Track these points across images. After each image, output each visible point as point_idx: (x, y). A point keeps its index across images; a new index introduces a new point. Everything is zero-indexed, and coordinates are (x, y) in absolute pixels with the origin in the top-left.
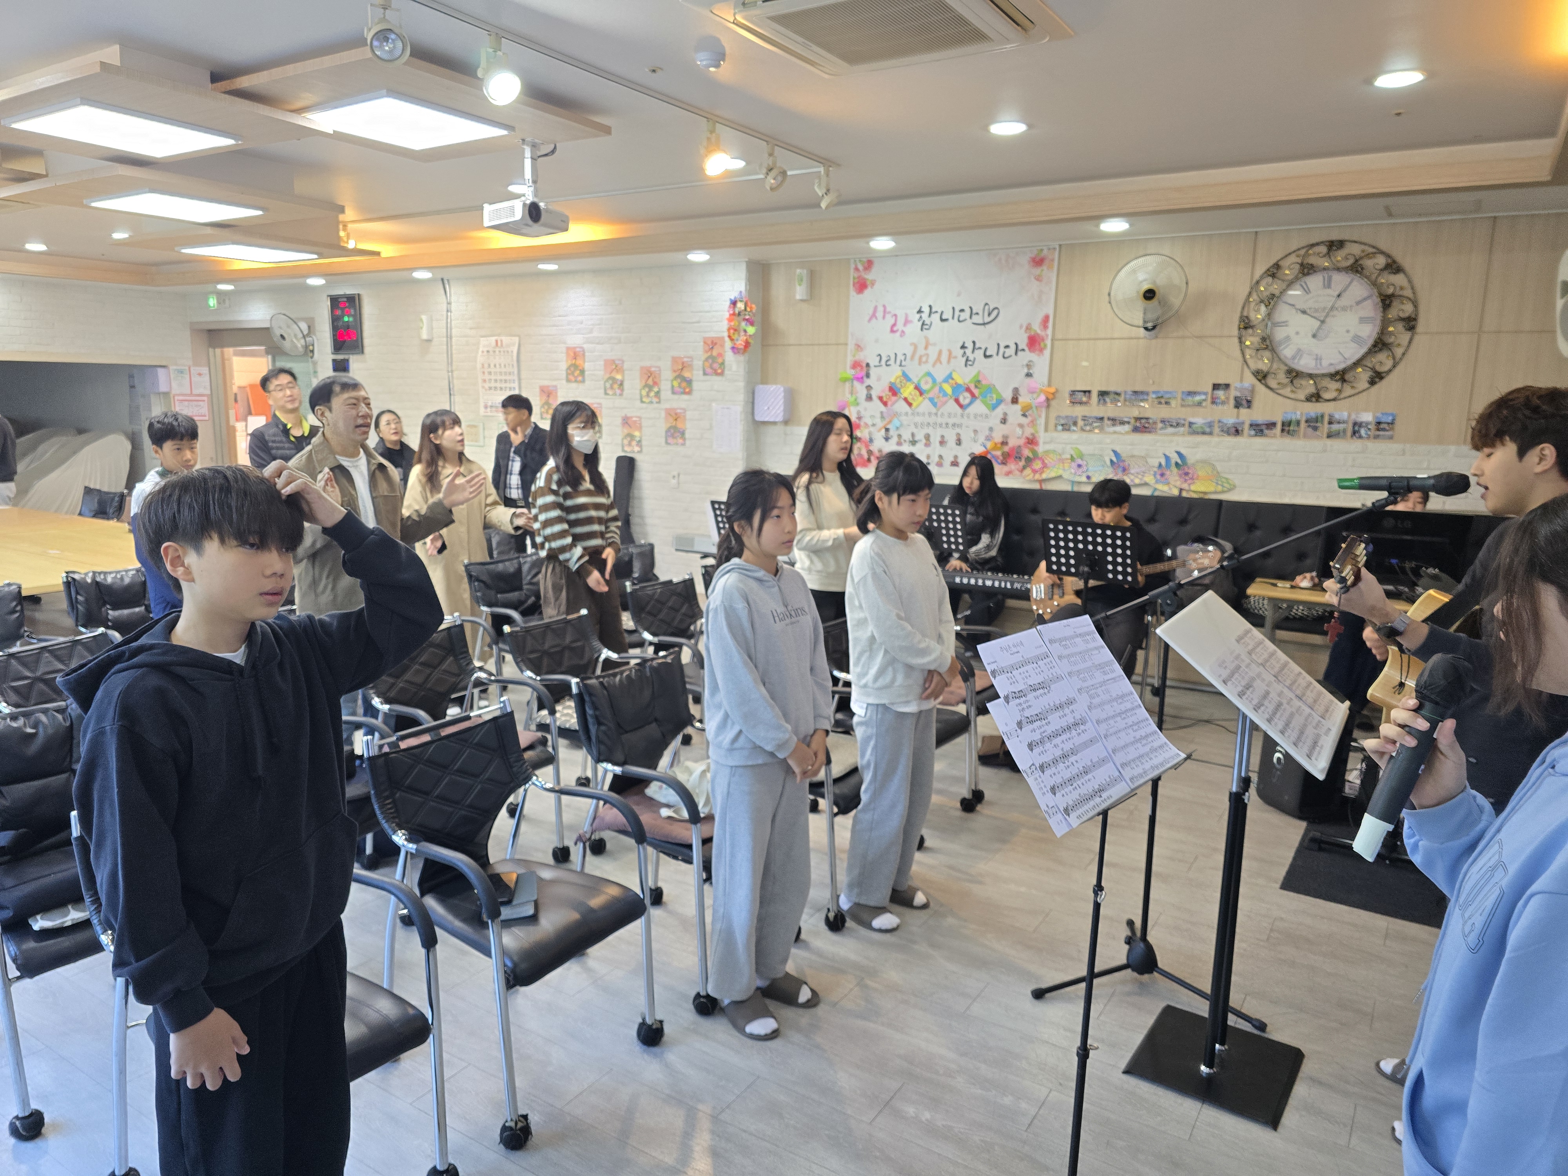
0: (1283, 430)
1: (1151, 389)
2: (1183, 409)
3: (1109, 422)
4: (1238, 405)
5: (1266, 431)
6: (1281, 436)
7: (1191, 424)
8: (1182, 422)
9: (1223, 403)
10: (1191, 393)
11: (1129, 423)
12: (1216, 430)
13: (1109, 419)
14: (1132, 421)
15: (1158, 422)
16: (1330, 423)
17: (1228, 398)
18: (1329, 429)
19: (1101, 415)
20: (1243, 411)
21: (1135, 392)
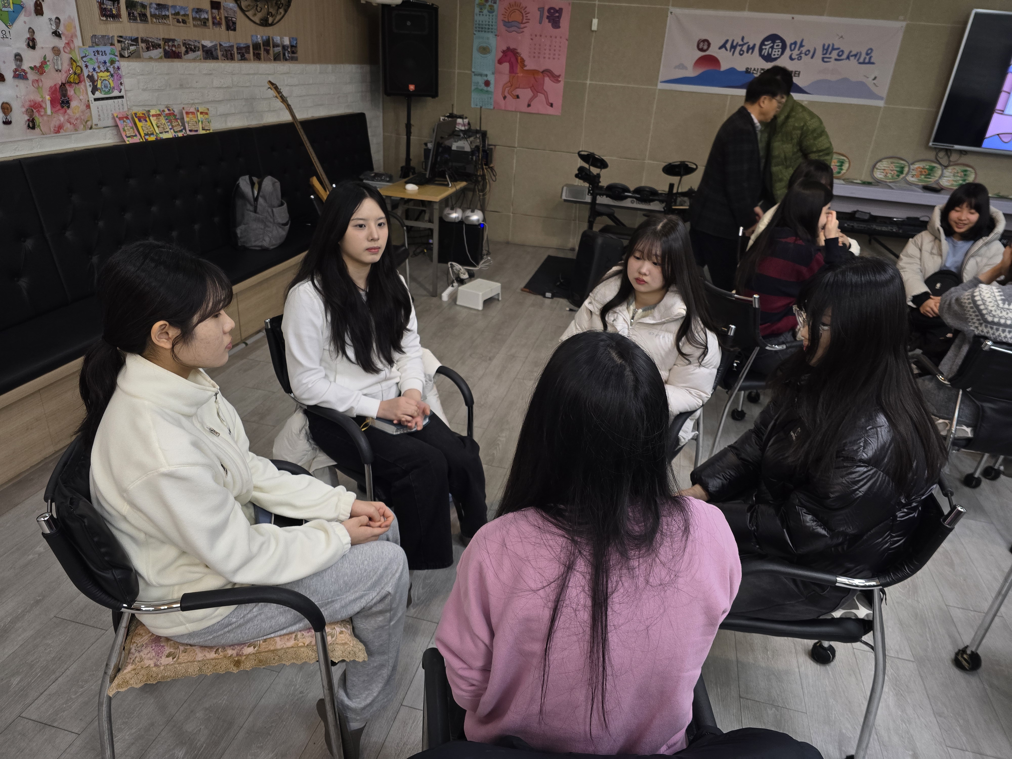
0: (254, 53)
1: (170, 3)
2: (195, 29)
3: (144, 45)
4: (228, 28)
5: (246, 56)
6: (254, 60)
7: (203, 46)
8: (197, 44)
9: (219, 24)
10: (199, 11)
11: (159, 46)
12: (220, 54)
13: (143, 41)
14: (162, 43)
15: (182, 45)
16: (274, 47)
17: (220, 18)
18: (274, 51)
19: (135, 35)
20: (231, 33)
21: (160, 6)
